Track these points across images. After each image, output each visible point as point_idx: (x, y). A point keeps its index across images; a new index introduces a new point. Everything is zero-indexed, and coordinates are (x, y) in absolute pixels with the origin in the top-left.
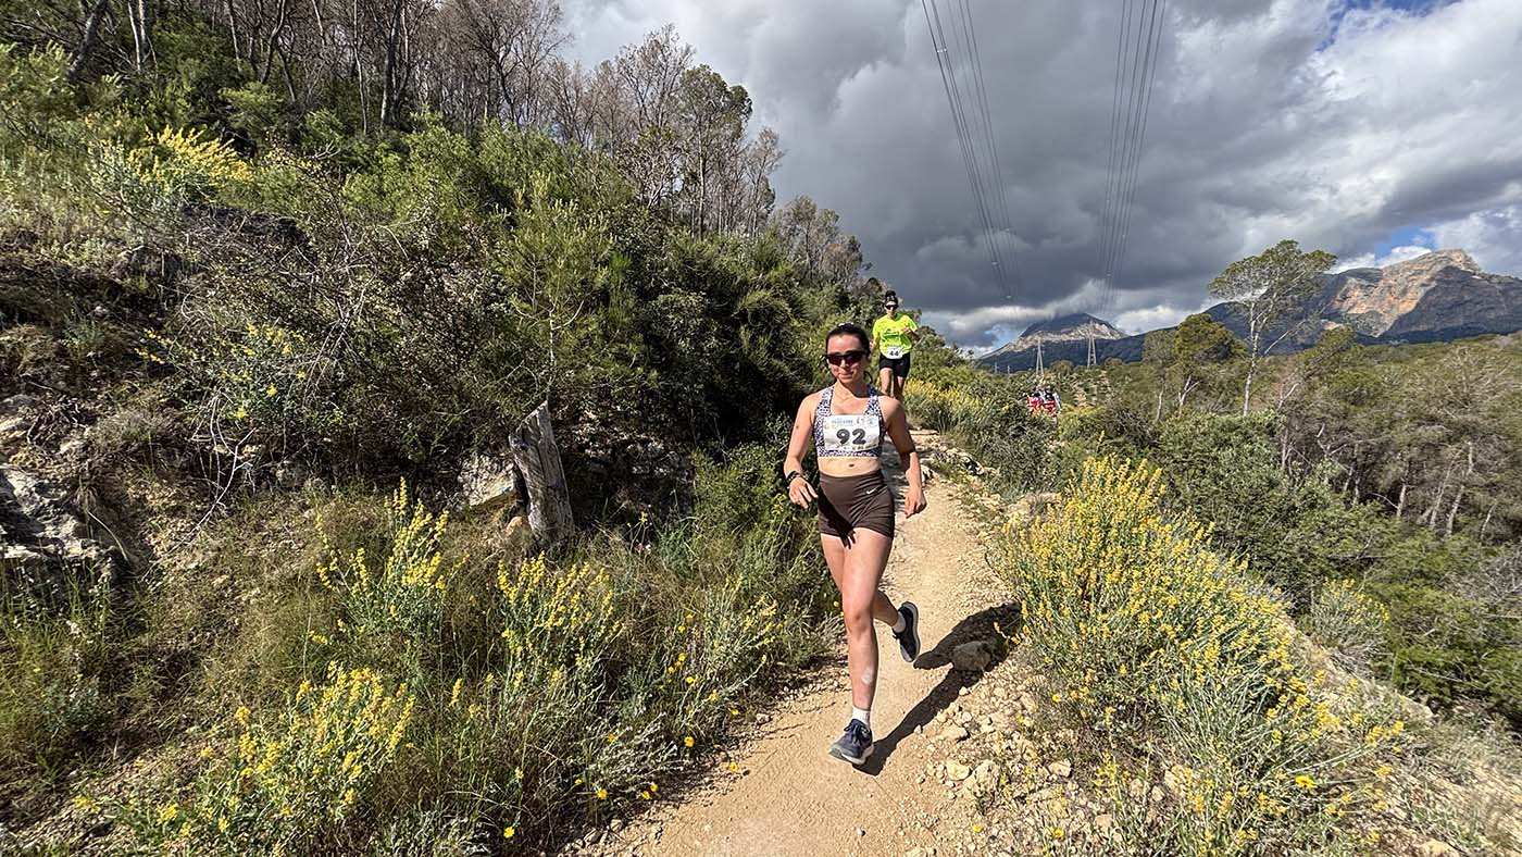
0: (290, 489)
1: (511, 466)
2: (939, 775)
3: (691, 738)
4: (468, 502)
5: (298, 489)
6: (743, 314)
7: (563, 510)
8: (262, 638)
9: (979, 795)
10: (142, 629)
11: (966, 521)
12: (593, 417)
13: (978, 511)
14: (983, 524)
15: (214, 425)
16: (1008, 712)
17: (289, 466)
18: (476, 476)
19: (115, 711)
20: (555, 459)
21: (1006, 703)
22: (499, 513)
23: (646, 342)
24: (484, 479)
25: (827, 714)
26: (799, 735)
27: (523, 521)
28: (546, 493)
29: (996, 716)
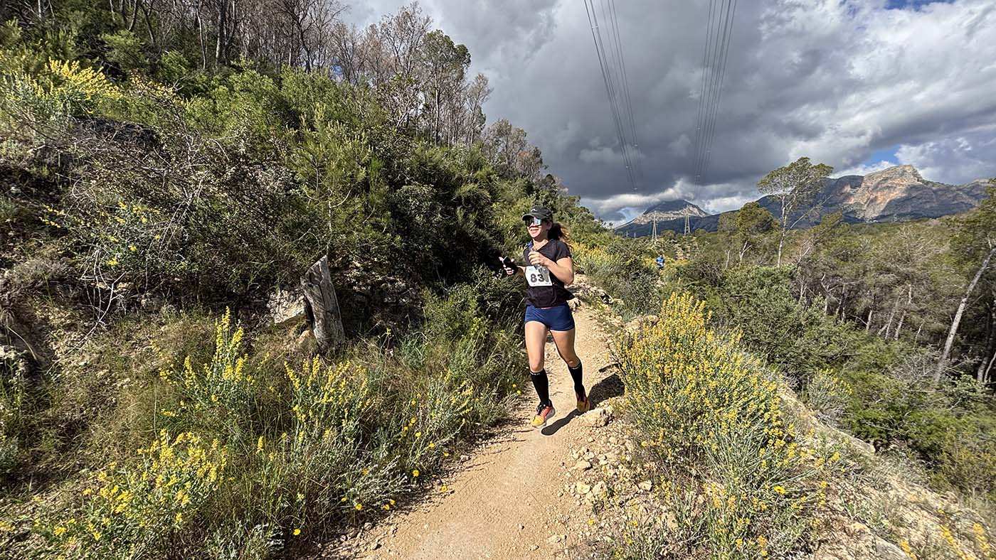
0: (151, 312)
1: (302, 297)
2: (572, 491)
3: (417, 471)
4: (273, 321)
5: (157, 312)
6: (459, 199)
7: (337, 327)
8: (132, 411)
9: (594, 503)
10: (48, 406)
11: (600, 333)
12: (359, 265)
13: (607, 327)
14: (609, 335)
15: (97, 270)
16: (617, 452)
17: (151, 297)
18: (279, 304)
19: (30, 459)
20: (331, 294)
21: (616, 446)
22: (294, 329)
23: (393, 216)
24: (284, 306)
25: (505, 455)
26: (487, 468)
27: (310, 333)
28: (326, 316)
29: (609, 455)
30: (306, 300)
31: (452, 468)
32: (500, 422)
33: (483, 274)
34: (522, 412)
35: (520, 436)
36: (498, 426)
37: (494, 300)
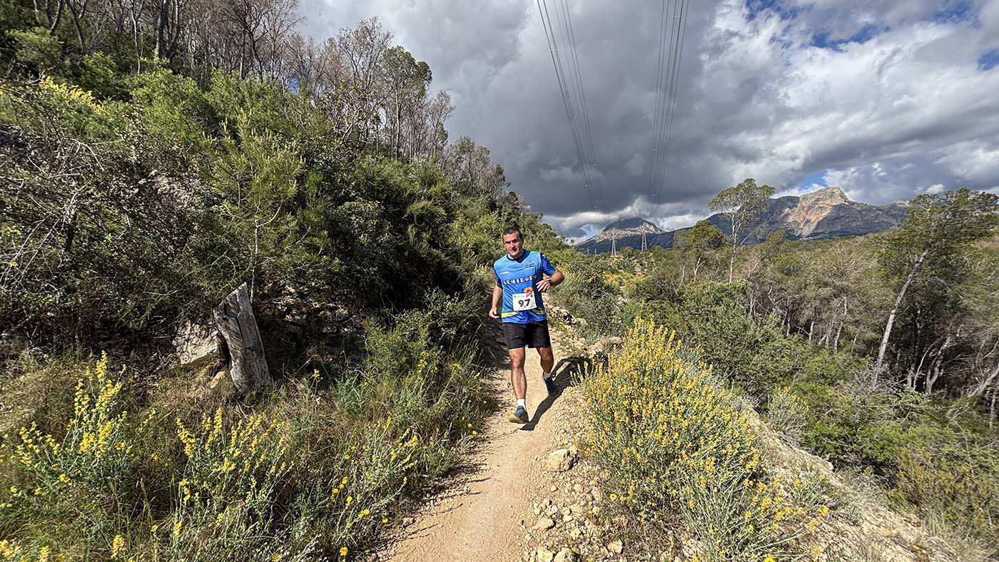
0: (7, 358)
1: (215, 333)
2: (532, 560)
3: (346, 548)
4: (179, 362)
5: (15, 357)
6: (411, 216)
7: (260, 365)
12: (293, 291)
13: (571, 350)
16: (583, 503)
17: (8, 338)
18: (188, 340)
21: (582, 495)
22: (206, 370)
23: (332, 236)
24: (194, 342)
25: (457, 513)
26: (434, 534)
27: (225, 374)
28: (245, 354)
29: (574, 508)
30: (220, 336)
31: (392, 536)
32: (452, 472)
33: (437, 299)
34: (478, 456)
35: (474, 487)
36: (449, 476)
37: (449, 327)
